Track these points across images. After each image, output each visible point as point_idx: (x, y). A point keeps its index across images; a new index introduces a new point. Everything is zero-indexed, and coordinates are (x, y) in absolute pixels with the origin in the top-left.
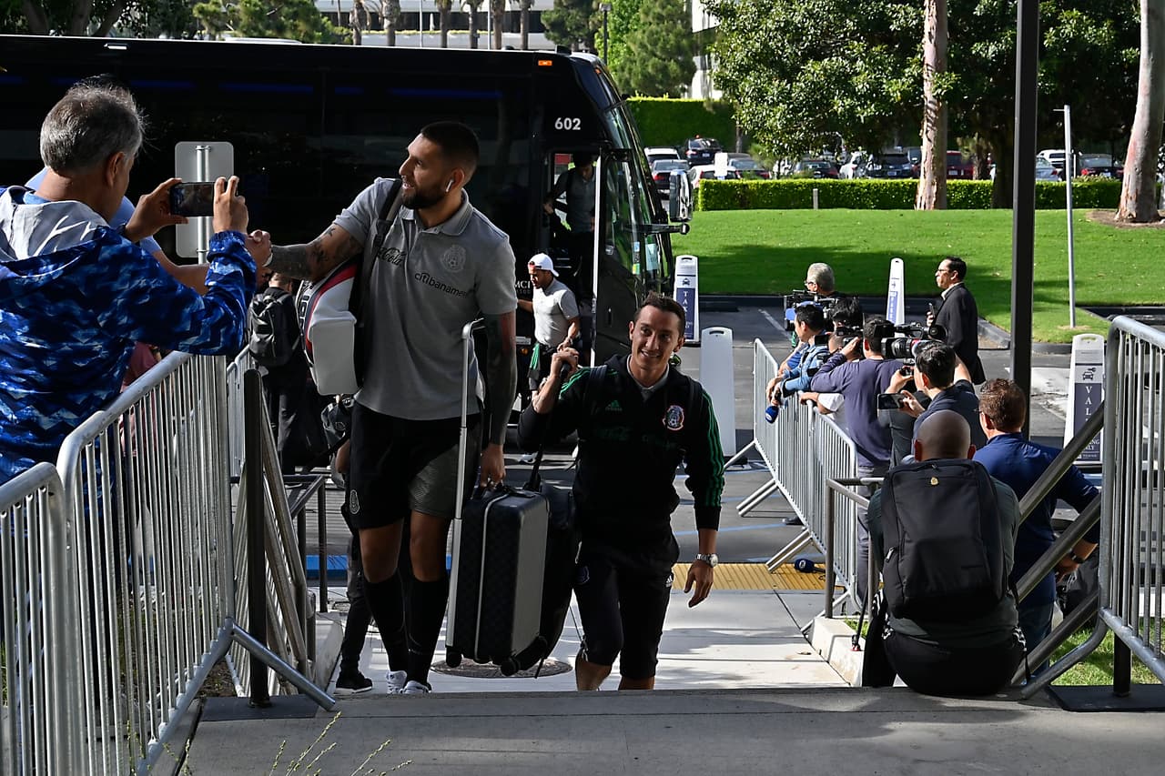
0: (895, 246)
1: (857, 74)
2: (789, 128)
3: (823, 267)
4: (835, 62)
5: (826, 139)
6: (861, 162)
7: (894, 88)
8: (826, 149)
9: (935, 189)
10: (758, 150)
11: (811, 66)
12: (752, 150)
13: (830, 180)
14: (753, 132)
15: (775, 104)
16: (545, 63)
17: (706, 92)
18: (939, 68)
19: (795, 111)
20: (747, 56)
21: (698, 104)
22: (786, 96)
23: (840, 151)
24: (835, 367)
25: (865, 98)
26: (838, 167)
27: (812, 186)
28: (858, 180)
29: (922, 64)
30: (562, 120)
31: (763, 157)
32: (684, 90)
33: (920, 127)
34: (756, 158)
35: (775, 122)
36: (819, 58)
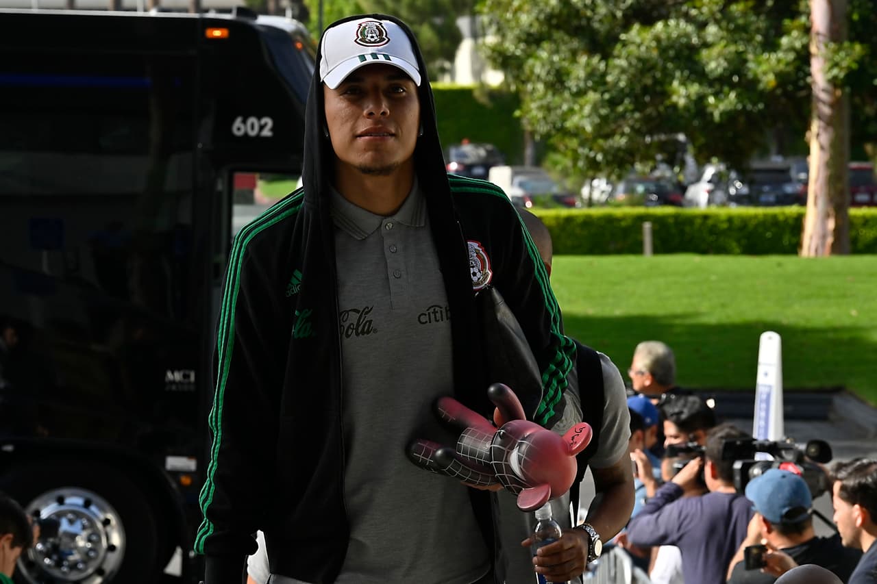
0: (768, 312)
1: (706, 45)
2: (604, 129)
3: (659, 348)
4: (673, 28)
5: (662, 147)
6: (719, 181)
7: (764, 67)
8: (664, 161)
9: (831, 224)
10: (555, 163)
11: (635, 33)
12: (547, 164)
13: (669, 210)
14: (547, 136)
15: (581, 93)
16: (217, 33)
17: (477, 73)
18: (835, 35)
19: (613, 103)
20: (537, 19)
21: (465, 93)
22: (598, 80)
23: (683, 164)
24: (664, 504)
25: (720, 83)
26: (683, 189)
27: (641, 219)
28: (714, 210)
29: (807, 30)
30: (244, 122)
31: (565, 173)
32: (443, 70)
33: (807, 127)
34: (554, 175)
35: (583, 118)
36: (648, 22)
